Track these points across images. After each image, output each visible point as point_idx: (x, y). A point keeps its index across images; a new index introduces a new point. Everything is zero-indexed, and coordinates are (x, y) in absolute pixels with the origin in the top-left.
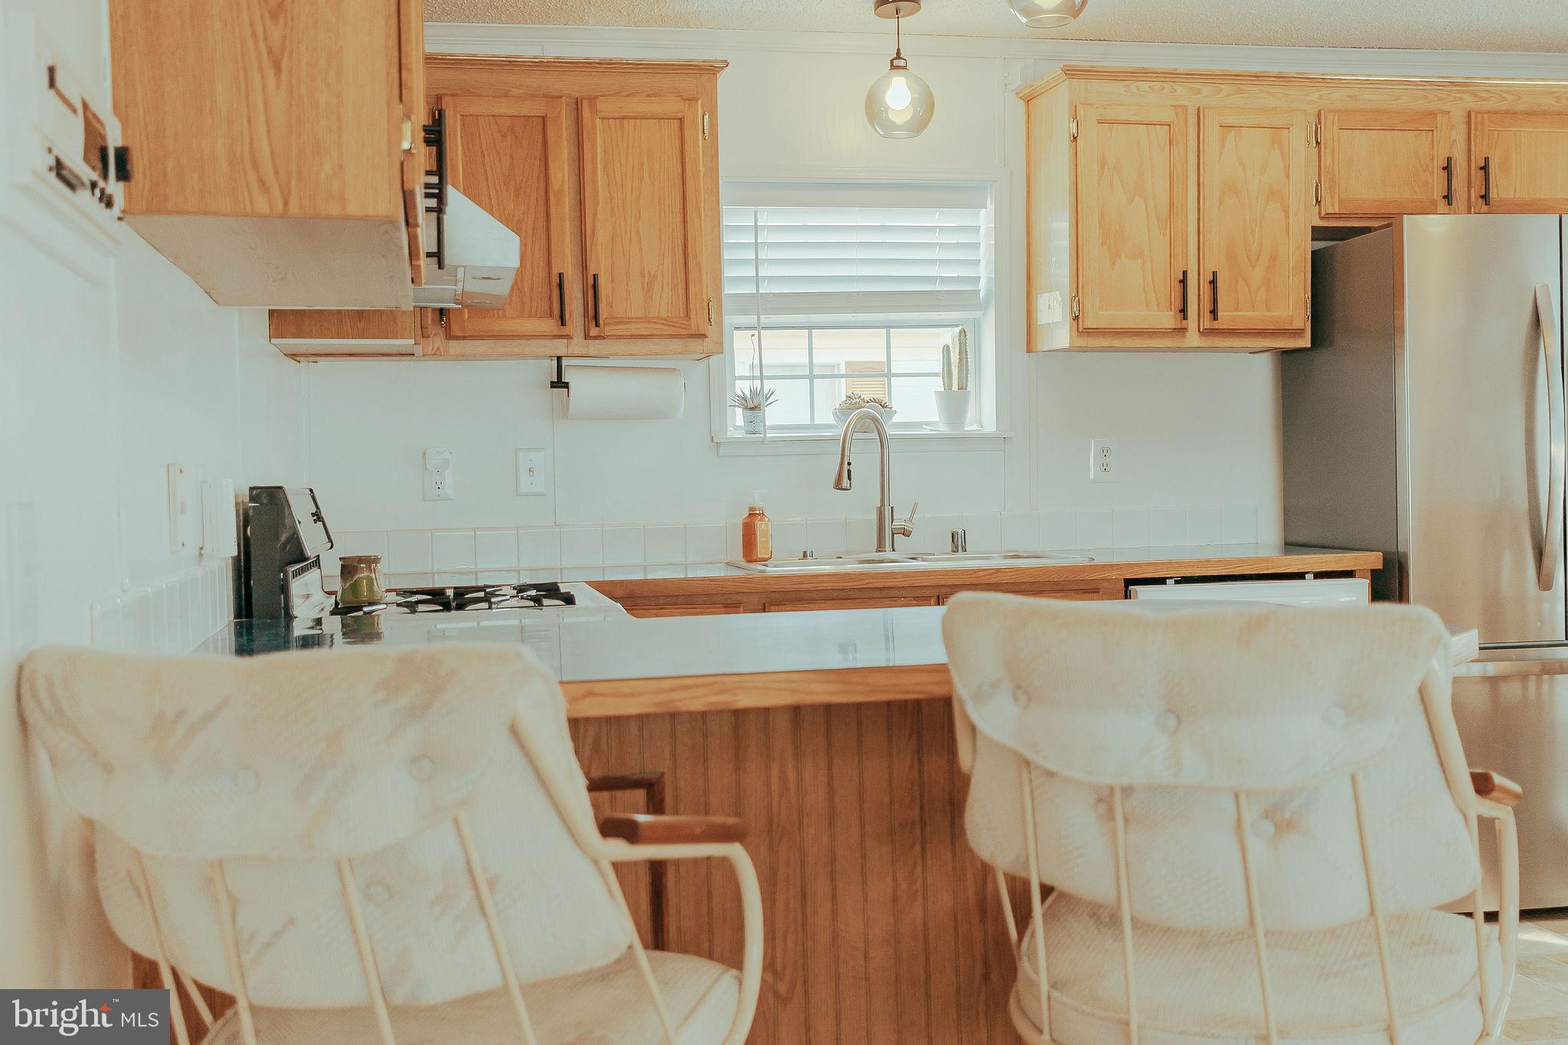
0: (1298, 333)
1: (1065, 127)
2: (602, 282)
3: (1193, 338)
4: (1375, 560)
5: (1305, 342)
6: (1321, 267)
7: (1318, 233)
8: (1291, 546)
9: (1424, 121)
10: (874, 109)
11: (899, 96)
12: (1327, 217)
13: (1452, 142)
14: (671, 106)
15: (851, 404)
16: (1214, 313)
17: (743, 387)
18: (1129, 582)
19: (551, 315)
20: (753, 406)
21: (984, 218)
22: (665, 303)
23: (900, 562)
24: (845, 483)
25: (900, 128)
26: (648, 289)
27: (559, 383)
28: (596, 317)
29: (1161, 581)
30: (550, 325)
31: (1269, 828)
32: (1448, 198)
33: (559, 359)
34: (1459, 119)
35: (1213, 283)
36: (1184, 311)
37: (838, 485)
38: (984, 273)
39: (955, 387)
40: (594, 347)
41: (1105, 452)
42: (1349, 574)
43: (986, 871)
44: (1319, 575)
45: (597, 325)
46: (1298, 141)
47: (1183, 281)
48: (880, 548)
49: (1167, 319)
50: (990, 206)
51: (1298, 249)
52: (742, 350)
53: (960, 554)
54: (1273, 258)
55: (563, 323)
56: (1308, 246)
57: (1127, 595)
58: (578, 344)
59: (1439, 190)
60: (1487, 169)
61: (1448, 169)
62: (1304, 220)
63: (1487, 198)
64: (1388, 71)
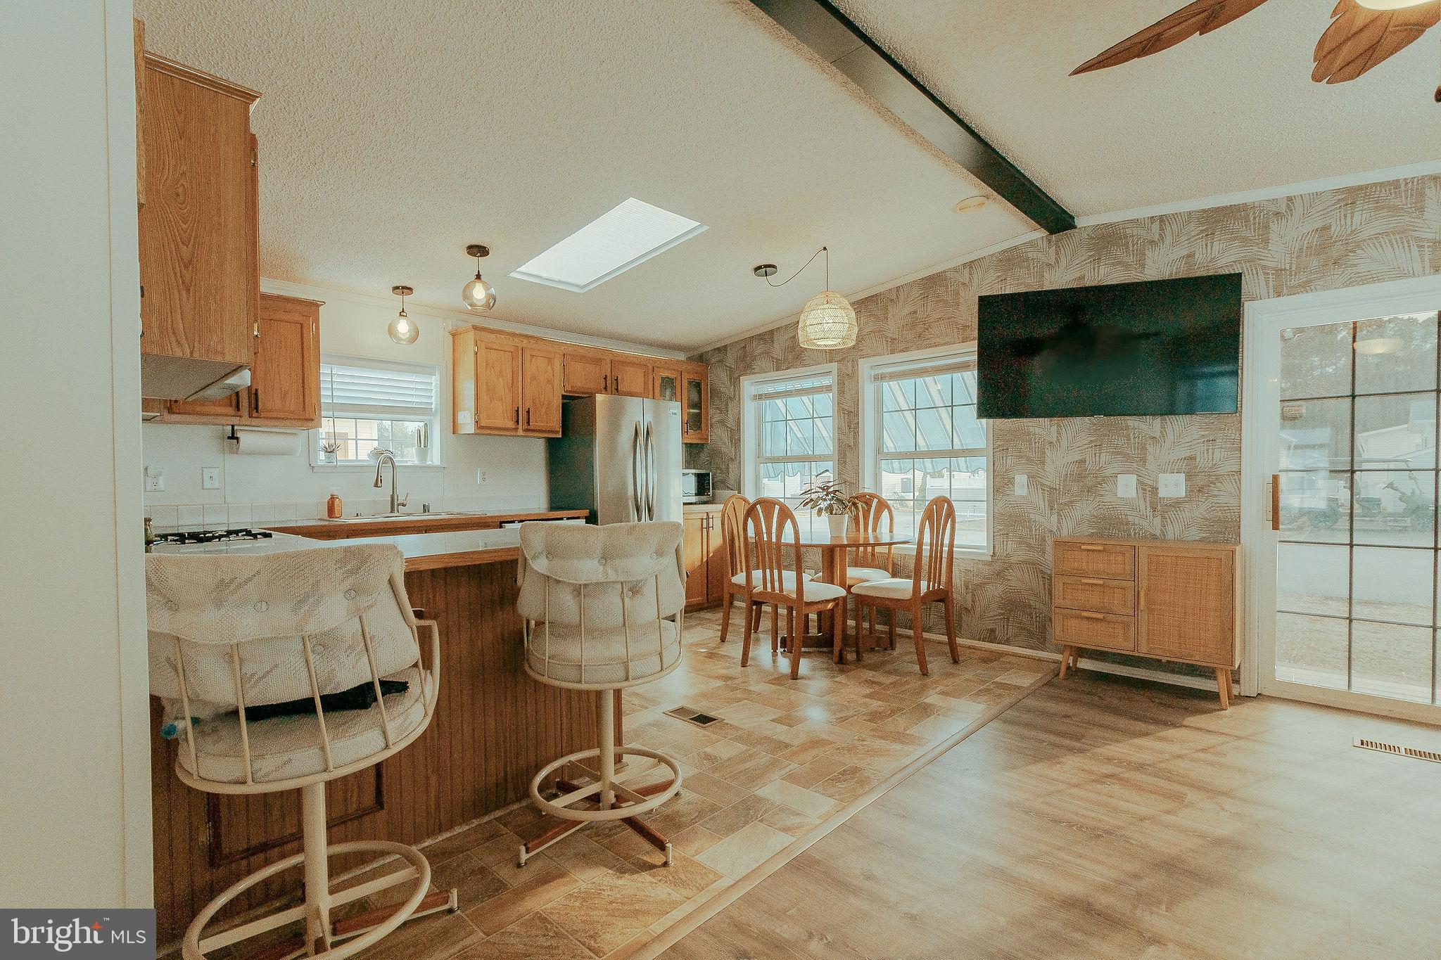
0: (557, 432)
1: (472, 349)
2: (259, 392)
3: (520, 432)
4: (586, 512)
5: (560, 436)
6: (565, 408)
7: (564, 397)
8: (553, 509)
9: (597, 361)
10: (392, 331)
11: (403, 327)
12: (567, 391)
13: (606, 370)
14: (297, 318)
15: (377, 453)
16: (528, 423)
17: (323, 443)
18: (501, 523)
19: (231, 406)
20: (330, 451)
21: (435, 380)
22: (292, 404)
23: (402, 517)
24: (379, 484)
25: (403, 340)
26: (284, 398)
27: (233, 437)
28: (257, 408)
29: (513, 522)
30: (231, 410)
32: (606, 388)
33: (233, 426)
34: (608, 362)
35: (528, 412)
36: (517, 422)
37: (376, 485)
38: (434, 402)
39: (422, 446)
40: (255, 421)
41: (484, 474)
42: (578, 518)
44: (568, 519)
45: (257, 412)
46: (557, 363)
47: (517, 411)
48: (392, 511)
49: (511, 425)
50: (438, 376)
51: (557, 403)
52: (326, 427)
53: (427, 513)
54: (549, 405)
55: (238, 410)
56: (560, 401)
57: (501, 527)
58: (246, 420)
59: (603, 385)
60: (617, 380)
61: (605, 378)
62: (560, 392)
63: (617, 390)
64: (586, 342)
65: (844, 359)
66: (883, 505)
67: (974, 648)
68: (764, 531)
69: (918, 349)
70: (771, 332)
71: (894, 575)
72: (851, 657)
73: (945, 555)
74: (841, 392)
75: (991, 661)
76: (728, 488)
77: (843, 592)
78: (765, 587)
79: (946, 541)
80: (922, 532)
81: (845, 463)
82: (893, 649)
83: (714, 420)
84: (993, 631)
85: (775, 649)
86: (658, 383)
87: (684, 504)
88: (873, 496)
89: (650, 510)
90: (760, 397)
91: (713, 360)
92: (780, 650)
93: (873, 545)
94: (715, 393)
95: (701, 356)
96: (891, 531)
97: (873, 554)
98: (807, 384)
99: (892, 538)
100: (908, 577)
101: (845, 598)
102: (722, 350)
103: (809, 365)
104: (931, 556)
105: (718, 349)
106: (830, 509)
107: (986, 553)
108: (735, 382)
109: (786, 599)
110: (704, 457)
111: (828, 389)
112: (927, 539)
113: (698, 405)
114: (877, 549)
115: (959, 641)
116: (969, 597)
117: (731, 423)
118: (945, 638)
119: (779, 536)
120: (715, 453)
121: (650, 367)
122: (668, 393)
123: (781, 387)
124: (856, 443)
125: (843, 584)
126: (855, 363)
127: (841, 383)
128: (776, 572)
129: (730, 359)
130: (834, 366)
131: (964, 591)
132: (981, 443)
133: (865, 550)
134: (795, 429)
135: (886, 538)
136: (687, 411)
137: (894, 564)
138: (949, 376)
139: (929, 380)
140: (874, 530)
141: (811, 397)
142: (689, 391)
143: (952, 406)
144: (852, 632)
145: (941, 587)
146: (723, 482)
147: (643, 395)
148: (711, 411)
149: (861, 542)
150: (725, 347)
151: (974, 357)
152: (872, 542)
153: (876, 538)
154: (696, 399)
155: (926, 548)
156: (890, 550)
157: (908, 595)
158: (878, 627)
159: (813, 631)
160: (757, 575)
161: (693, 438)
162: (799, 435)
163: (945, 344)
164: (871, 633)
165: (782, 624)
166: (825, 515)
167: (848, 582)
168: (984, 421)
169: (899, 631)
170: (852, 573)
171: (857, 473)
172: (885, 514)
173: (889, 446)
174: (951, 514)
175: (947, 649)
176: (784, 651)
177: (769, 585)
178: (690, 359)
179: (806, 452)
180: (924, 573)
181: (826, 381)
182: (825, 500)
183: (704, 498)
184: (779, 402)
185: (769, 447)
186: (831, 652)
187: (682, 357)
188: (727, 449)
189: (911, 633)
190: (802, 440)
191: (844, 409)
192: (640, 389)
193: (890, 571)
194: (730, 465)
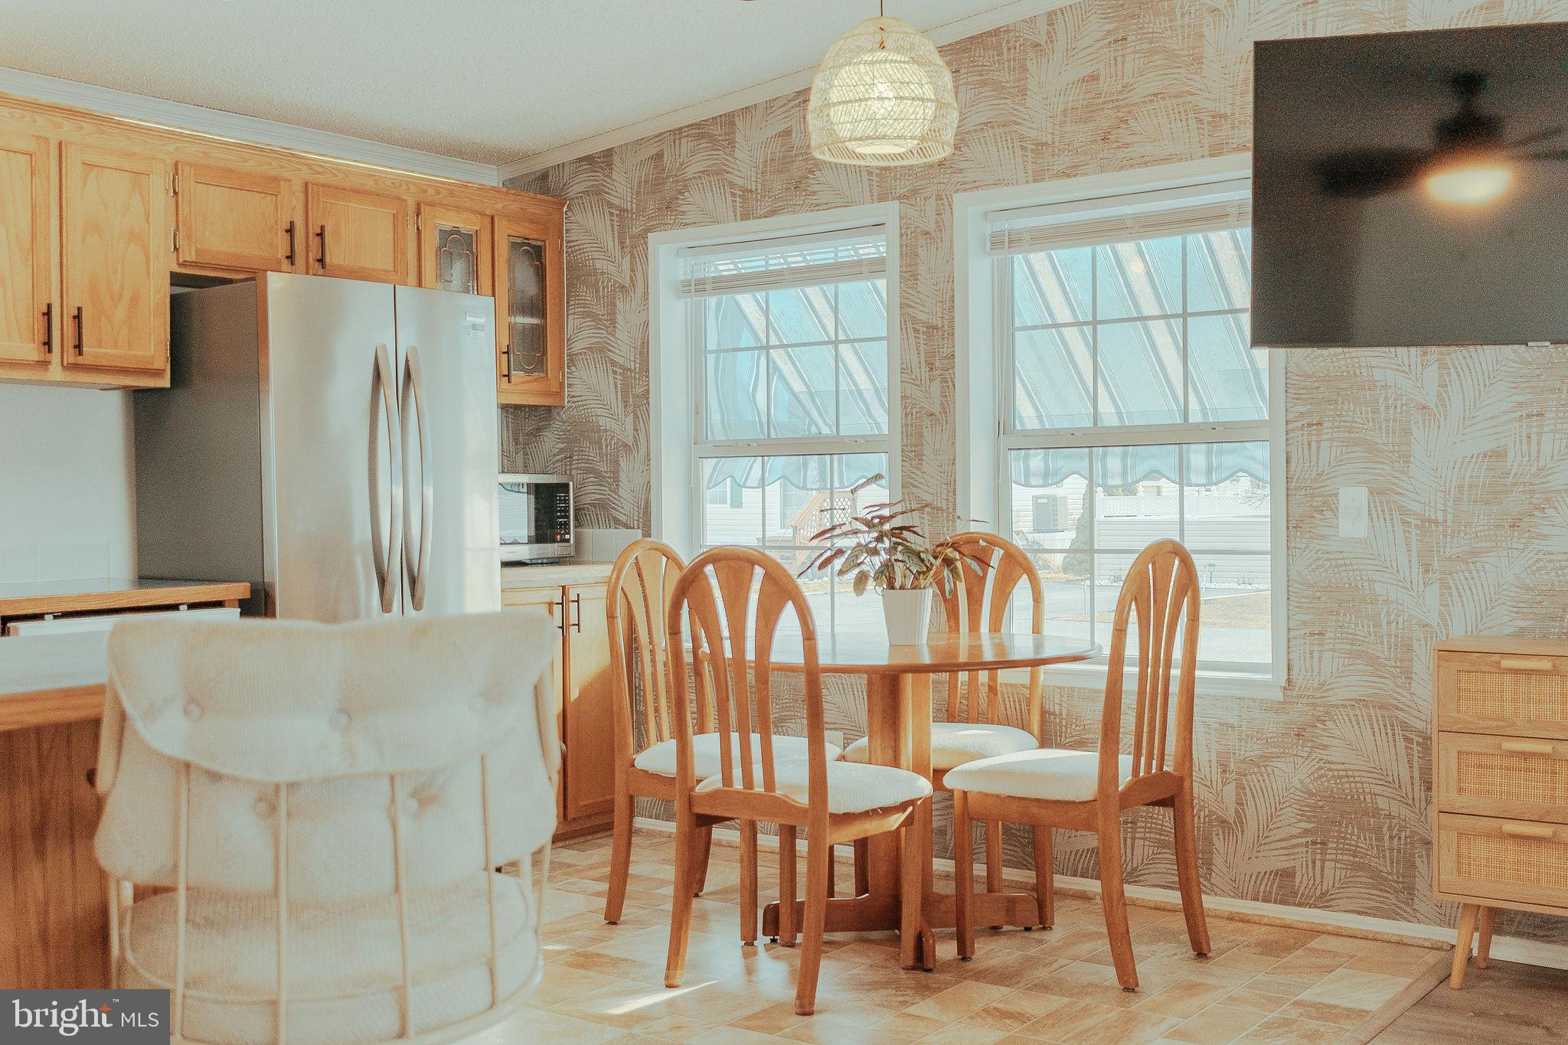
0: (157, 373)
3: (57, 373)
4: (242, 590)
5: (165, 382)
6: (178, 307)
7: (176, 279)
8: (144, 579)
9: (270, 185)
12: (184, 264)
13: (292, 208)
16: (78, 347)
18: (5, 620)
29: (39, 617)
32: (291, 258)
34: (298, 186)
35: (78, 318)
36: (48, 345)
42: (219, 604)
44: (192, 606)
46: (158, 186)
47: (48, 315)
49: (32, 352)
51: (158, 295)
54: (135, 300)
56: (167, 290)
57: (6, 633)
59: (282, 250)
60: (321, 235)
61: (290, 231)
62: (165, 264)
63: (321, 261)
64: (230, 132)
65: (915, 192)
66: (1017, 564)
67: (1244, 919)
68: (725, 633)
69: (1102, 169)
70: (728, 120)
71: (1045, 742)
72: (946, 950)
73: (1174, 688)
74: (910, 275)
75: (1288, 949)
76: (618, 523)
77: (924, 787)
78: (727, 778)
79: (1178, 654)
80: (1120, 632)
81: (920, 456)
82: (1045, 924)
83: (578, 346)
84: (1288, 874)
85: (749, 937)
86: (431, 242)
87: (506, 564)
88: (993, 542)
89: (413, 582)
90: (699, 287)
91: (576, 189)
92: (762, 940)
93: (993, 666)
94: (580, 274)
95: (544, 176)
96: (1037, 629)
97: (992, 689)
98: (821, 254)
99: (1038, 646)
100: (1079, 744)
101: (928, 801)
102: (600, 161)
103: (828, 206)
104: (1142, 692)
105: (589, 159)
106: (886, 574)
107: (1271, 681)
108: (634, 245)
109: (781, 807)
110: (550, 442)
111: (876, 267)
112: (1132, 649)
113: (537, 306)
114: (1004, 676)
115: (1209, 902)
116: (1230, 792)
117: (623, 351)
118: (1175, 898)
119: (763, 648)
120: (583, 432)
121: (411, 203)
122: (458, 269)
123: (753, 262)
124: (948, 406)
125: (920, 767)
126: (943, 202)
127: (909, 254)
128: (755, 739)
129: (621, 186)
130: (890, 211)
131: (1216, 776)
132: (1257, 409)
133: (972, 682)
134: (787, 369)
135: (1022, 646)
136: (506, 320)
137: (1044, 713)
138: (1179, 239)
139: (1126, 249)
140: (996, 626)
141: (829, 289)
142: (511, 269)
143: (1185, 315)
144: (944, 888)
145: (1165, 768)
146: (603, 505)
147: (393, 276)
148: (572, 323)
149: (963, 658)
150: (609, 153)
151: (1244, 194)
152: (988, 656)
153: (1000, 647)
154: (531, 289)
155: (1131, 671)
156: (1034, 678)
157: (1087, 790)
158: (1009, 874)
159: (846, 888)
160: (706, 746)
161: (524, 391)
162: (798, 387)
163: (1168, 159)
164: (990, 890)
165: (769, 873)
166: (874, 592)
167: (936, 762)
168: (1262, 354)
169: (1061, 881)
170: (945, 737)
171: (951, 486)
172: (1021, 594)
173: (1027, 416)
174: (1189, 582)
175: (1179, 923)
176: (774, 941)
177: (737, 772)
178: (511, 183)
179: (814, 430)
180: (1127, 740)
181: (870, 248)
182: (875, 552)
183: (552, 549)
184: (747, 301)
185: (716, 417)
186: (897, 940)
187: (492, 177)
188: (615, 423)
189: (1094, 886)
190: (806, 400)
191: (914, 320)
192: (382, 260)
193: (1036, 728)
194: (623, 464)
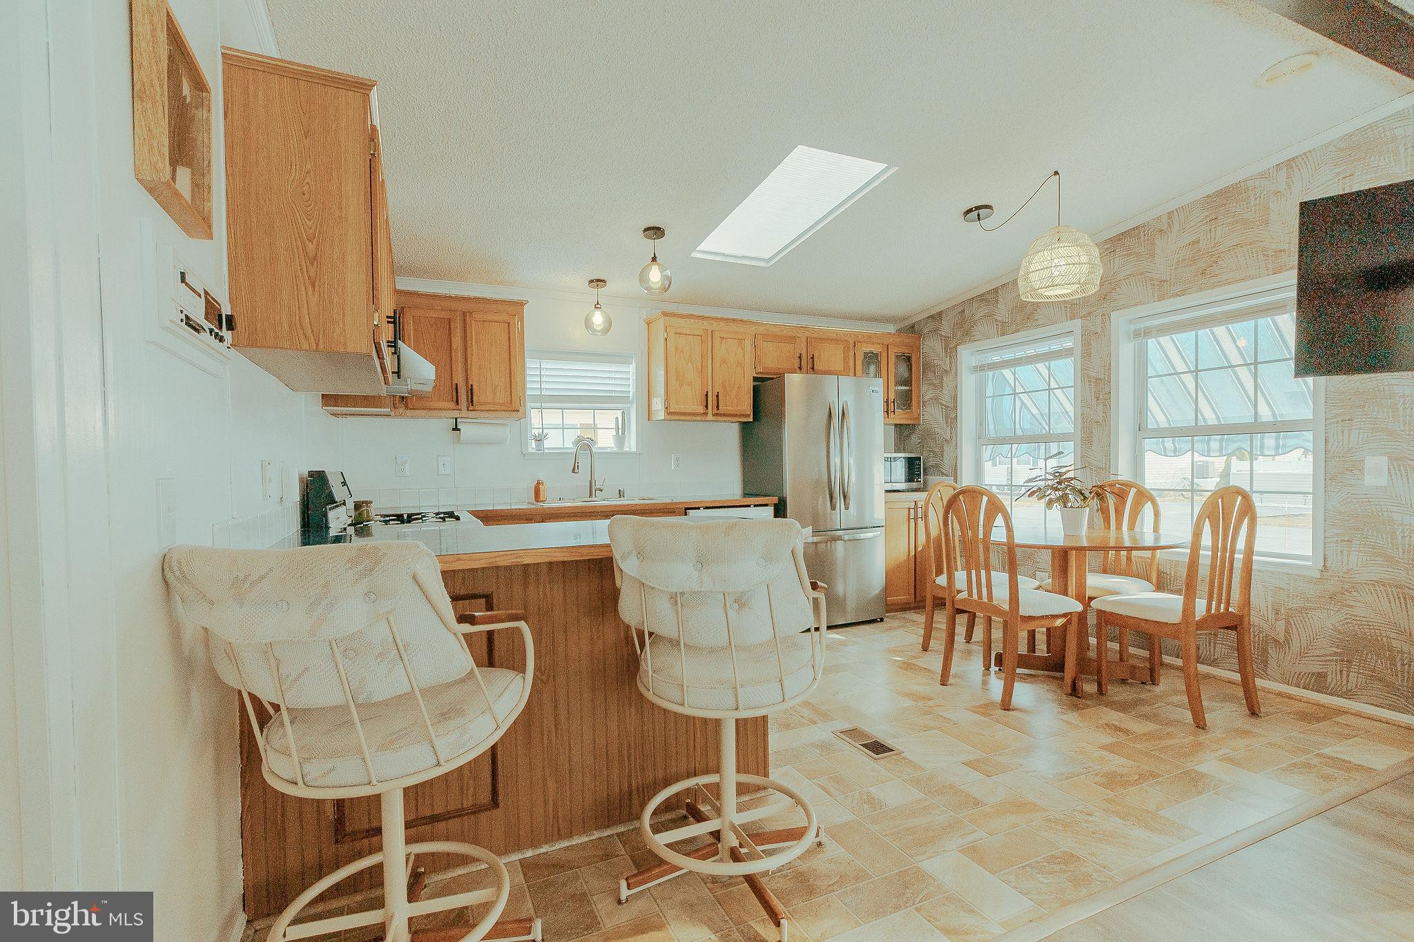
0: (748, 416)
1: (662, 335)
2: (474, 387)
3: (710, 417)
4: (775, 500)
5: (751, 419)
6: (756, 390)
7: (755, 379)
8: (745, 495)
9: (792, 339)
10: (588, 324)
11: (598, 319)
12: (758, 373)
13: (801, 348)
14: (505, 318)
15: (579, 440)
16: (718, 407)
17: (535, 432)
18: (686, 509)
19: (452, 401)
20: (539, 440)
21: (632, 368)
22: (501, 397)
23: (599, 501)
24: (576, 470)
25: (598, 331)
26: (495, 393)
27: (456, 429)
28: (472, 402)
29: (699, 508)
30: (452, 405)
31: (737, 606)
32: (800, 368)
33: (456, 419)
34: (804, 339)
35: (717, 396)
36: (707, 406)
37: (573, 471)
38: (632, 389)
39: (620, 434)
40: (471, 414)
41: (677, 459)
42: (766, 505)
43: (628, 627)
44: (755, 506)
45: (472, 405)
46: (748, 344)
47: (707, 395)
48: (591, 496)
49: (701, 409)
50: (634, 364)
51: (748, 385)
52: (535, 417)
53: (622, 498)
54: (739, 388)
55: (458, 404)
56: (752, 383)
57: (686, 514)
58: (464, 413)
59: (797, 365)
60: (813, 358)
61: (800, 357)
62: (750, 374)
63: (813, 368)
64: (779, 320)
65: (1090, 313)
66: (1144, 496)
67: (1290, 697)
70: (996, 291)
71: (1160, 587)
72: (1090, 688)
73: (1238, 565)
74: (1087, 355)
76: (943, 474)
77: (1079, 607)
78: (970, 594)
79: (1241, 545)
80: (1197, 534)
81: (1091, 443)
82: (1154, 682)
83: (926, 398)
84: (1321, 676)
85: (987, 667)
86: (860, 358)
87: (887, 491)
88: (1129, 485)
89: (845, 497)
90: (982, 368)
91: (926, 330)
92: (994, 668)
93: (1130, 549)
94: (928, 367)
95: (913, 327)
96: (1156, 530)
97: (1129, 559)
98: (1043, 348)
99: (1157, 539)
100: (1178, 592)
101: (1080, 614)
102: (937, 317)
103: (1043, 326)
104: (1213, 567)
105: (932, 317)
106: (1064, 500)
107: (1312, 566)
108: (951, 352)
109: (998, 610)
110: (915, 439)
111: (1068, 353)
112: (1206, 542)
113: (907, 382)
114: (1134, 553)
115: (1259, 682)
116: (1281, 625)
117: (946, 398)
118: (1237, 677)
119: (987, 534)
120: (928, 434)
121: (852, 342)
122: (872, 368)
123: (1008, 355)
124: (1106, 419)
125: (1080, 597)
126: (1106, 316)
127: (1087, 345)
128: (983, 573)
129: (946, 328)
130: (1076, 325)
131: (1271, 615)
132: (1305, 413)
133: (1118, 557)
134: (1029, 404)
135: (1149, 541)
136: (892, 388)
137: (1160, 573)
138: (1252, 322)
139: (1219, 330)
140: (1132, 527)
141: (1047, 364)
142: (896, 367)
143: (1256, 364)
144: (1092, 654)
145: (1231, 609)
146: (937, 466)
147: (845, 372)
148: (924, 388)
149: (1112, 544)
150: (940, 313)
151: (1292, 294)
152: (1127, 544)
153: (1134, 539)
154: (906, 375)
155: (1205, 554)
156: (1153, 556)
157: (1175, 617)
158: (1132, 651)
159: (1042, 649)
160: (960, 577)
161: (900, 417)
162: (1035, 411)
163: (1245, 279)
164: (1121, 660)
166: (1057, 507)
167: (1089, 593)
168: (1310, 380)
169: (1167, 659)
170: (1095, 581)
171: (1108, 456)
172: (1148, 508)
173: (1160, 419)
174: (1248, 509)
175: (1240, 693)
176: (1000, 670)
177: (975, 591)
178: (898, 330)
179: (1044, 431)
180: (1202, 588)
181: (1069, 344)
182: (1057, 489)
183: (914, 485)
184: (1007, 373)
185: (992, 427)
186: (1062, 679)
187: (891, 329)
188: (941, 430)
189: (1179, 662)
190: (1039, 417)
191: (1089, 376)
192: (840, 367)
193: (1154, 579)
194: (945, 448)
